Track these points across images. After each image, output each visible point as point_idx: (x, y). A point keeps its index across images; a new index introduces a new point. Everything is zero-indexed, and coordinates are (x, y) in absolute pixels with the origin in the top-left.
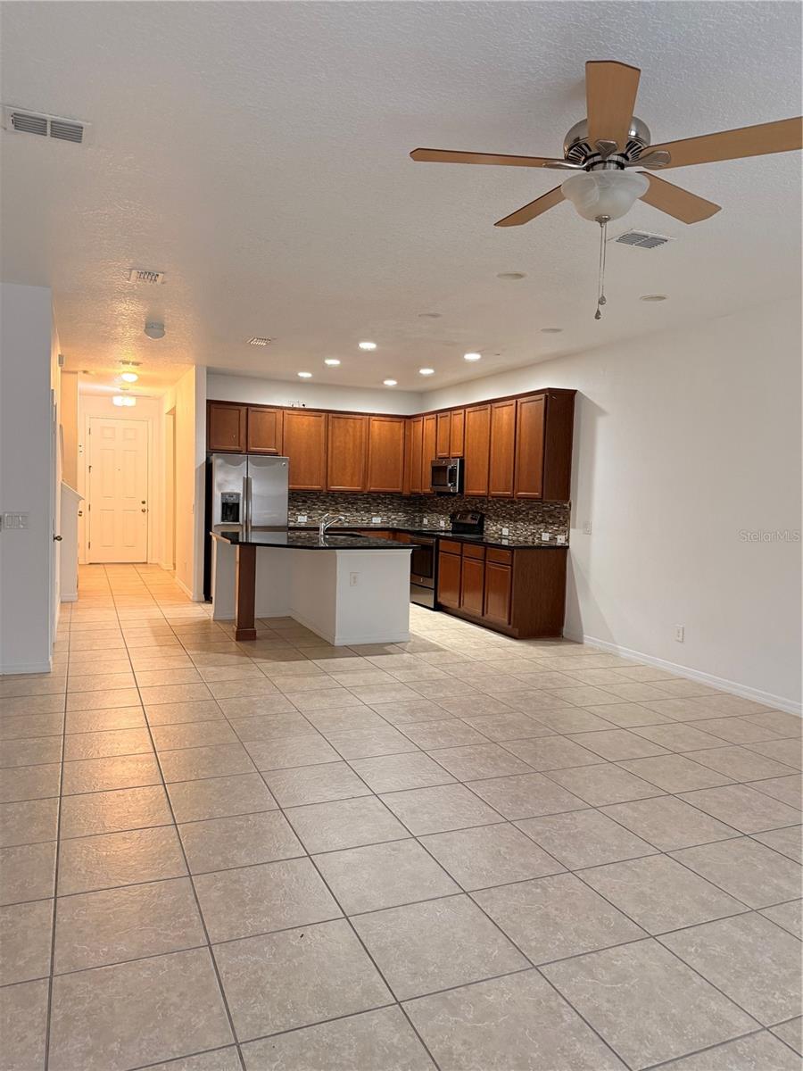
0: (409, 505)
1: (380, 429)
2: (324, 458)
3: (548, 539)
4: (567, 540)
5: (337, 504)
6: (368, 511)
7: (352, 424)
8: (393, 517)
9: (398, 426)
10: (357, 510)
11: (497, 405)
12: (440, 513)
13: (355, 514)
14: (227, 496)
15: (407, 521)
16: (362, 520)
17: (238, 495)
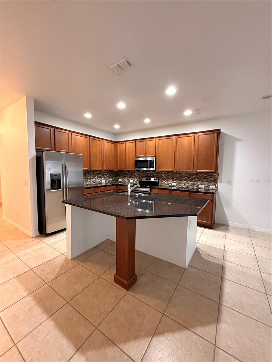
0: (112, 174)
1: (107, 146)
2: (89, 156)
3: (204, 187)
4: (217, 187)
5: (90, 175)
6: (101, 178)
7: (99, 143)
8: (108, 179)
9: (113, 145)
10: (97, 178)
11: (180, 136)
12: (130, 177)
13: (97, 179)
14: (54, 176)
15: (112, 180)
16: (99, 181)
17: (60, 175)
